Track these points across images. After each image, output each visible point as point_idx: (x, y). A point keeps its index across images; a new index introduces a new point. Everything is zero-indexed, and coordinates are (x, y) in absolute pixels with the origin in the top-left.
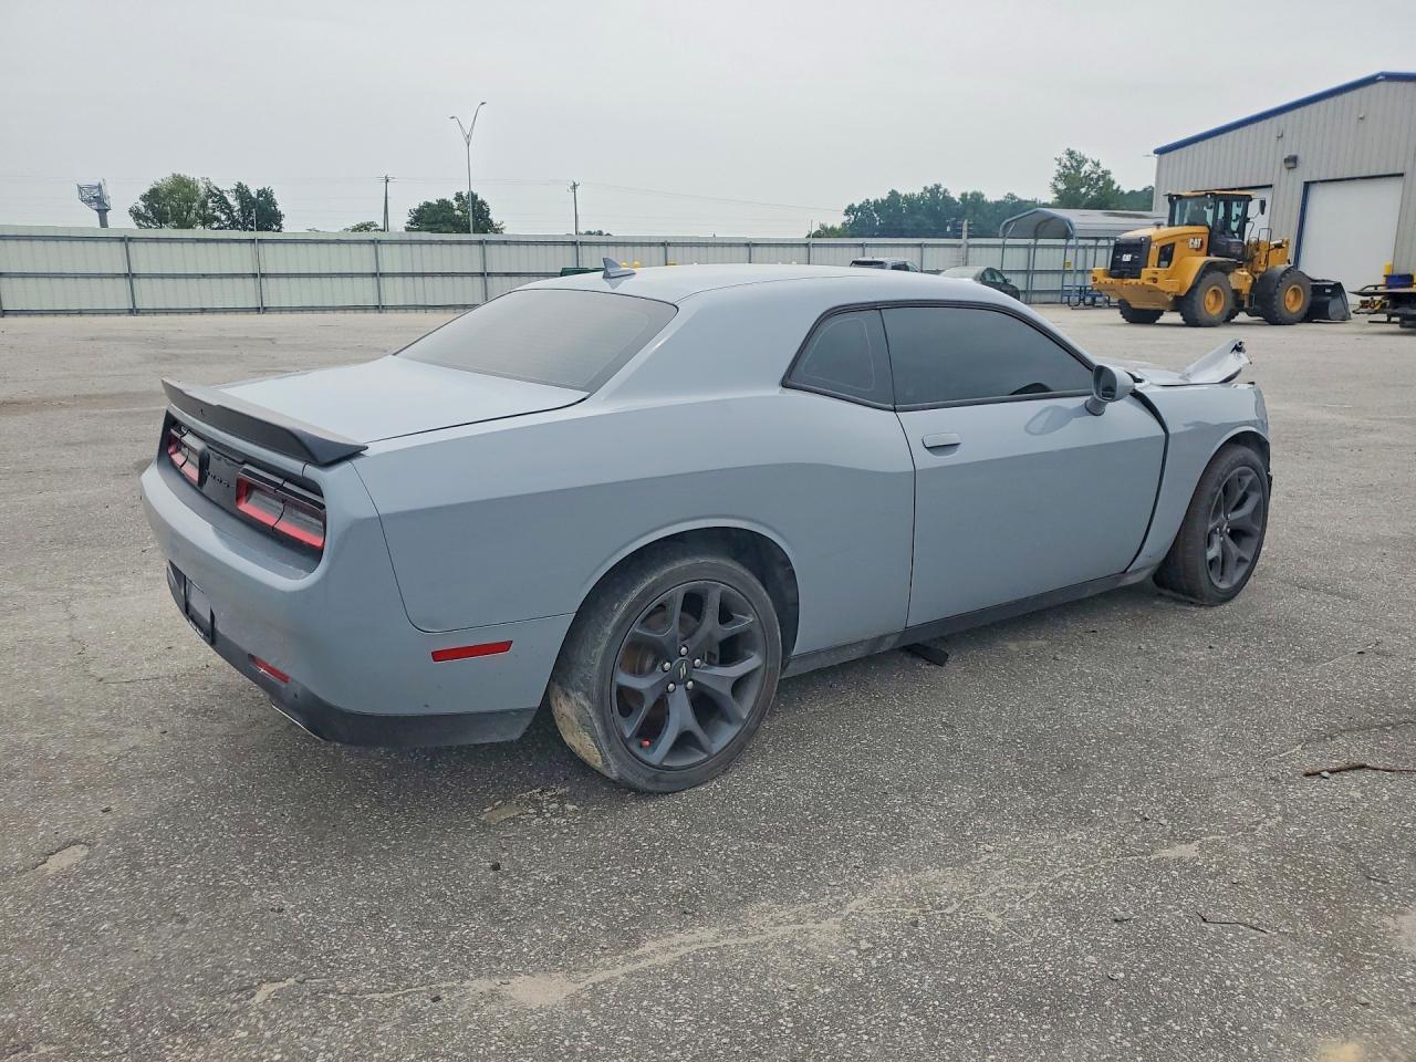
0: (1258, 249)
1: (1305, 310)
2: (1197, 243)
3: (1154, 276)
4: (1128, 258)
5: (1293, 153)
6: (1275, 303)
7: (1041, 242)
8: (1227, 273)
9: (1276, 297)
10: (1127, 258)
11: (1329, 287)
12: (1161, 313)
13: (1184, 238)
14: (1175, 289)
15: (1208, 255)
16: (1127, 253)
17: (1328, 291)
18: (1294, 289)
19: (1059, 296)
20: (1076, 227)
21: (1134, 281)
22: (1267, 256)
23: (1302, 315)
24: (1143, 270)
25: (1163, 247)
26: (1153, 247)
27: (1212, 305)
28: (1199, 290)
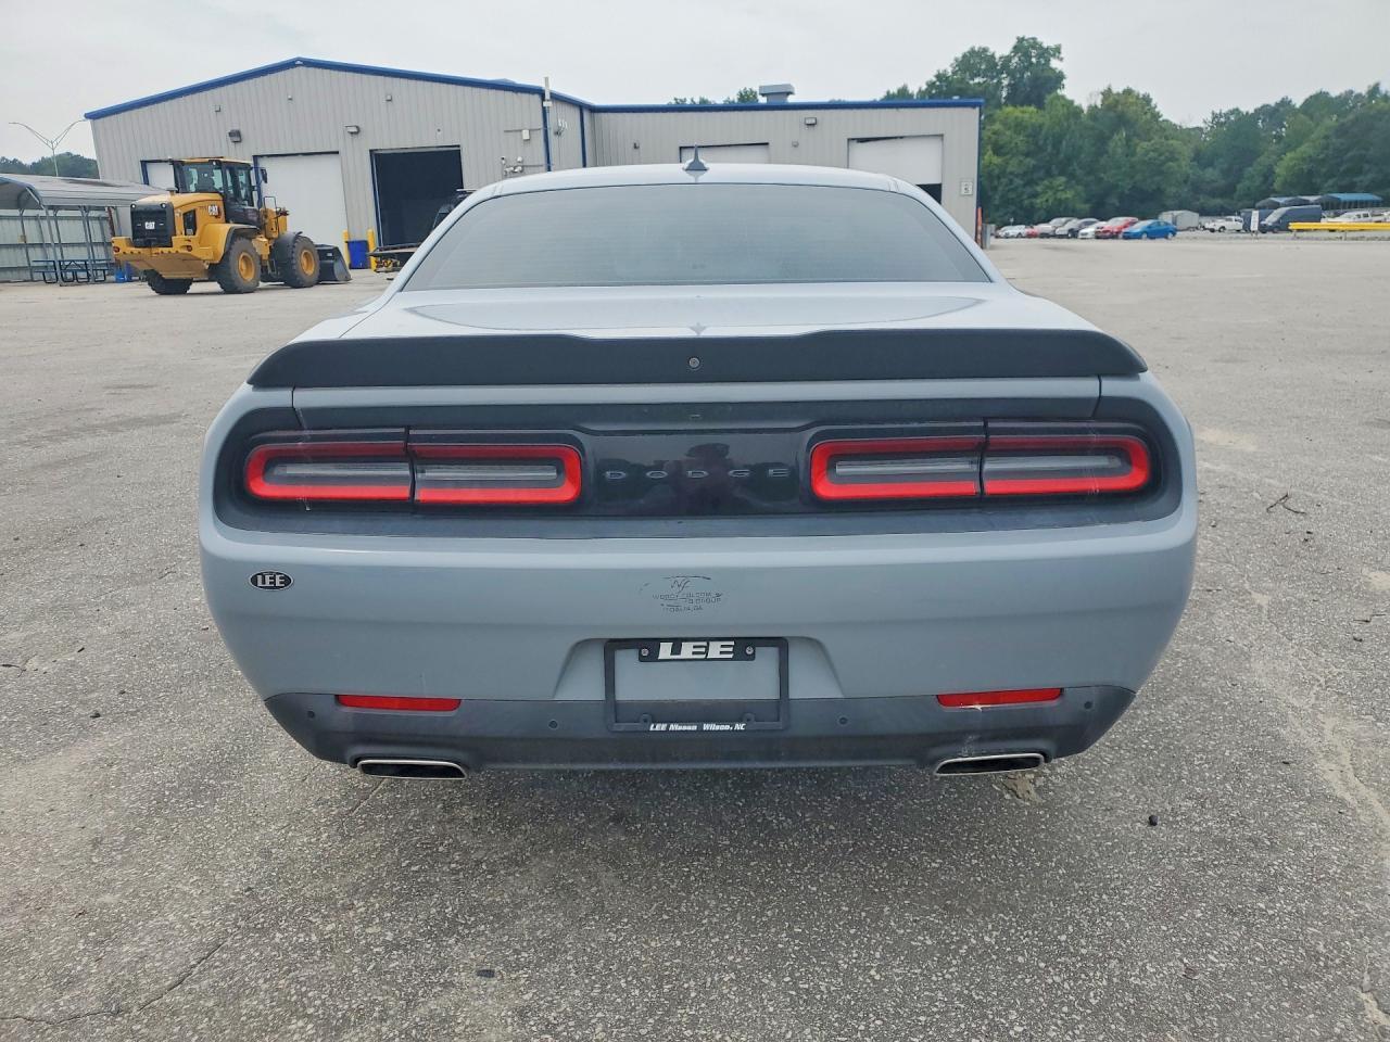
0: (266, 217)
1: (318, 273)
2: (215, 210)
3: (187, 243)
4: (152, 227)
5: (236, 128)
6: (295, 267)
7: (27, 213)
8: (250, 239)
9: (294, 262)
10: (150, 226)
11: (330, 251)
12: (189, 282)
13: (204, 204)
14: (210, 257)
15: (227, 222)
16: (149, 220)
17: (330, 255)
18: (306, 254)
19: (28, 273)
20: (41, 194)
21: (166, 250)
22: (277, 223)
23: (316, 278)
24: (173, 238)
25: (185, 214)
26: (177, 215)
27: (245, 273)
28: (231, 258)
